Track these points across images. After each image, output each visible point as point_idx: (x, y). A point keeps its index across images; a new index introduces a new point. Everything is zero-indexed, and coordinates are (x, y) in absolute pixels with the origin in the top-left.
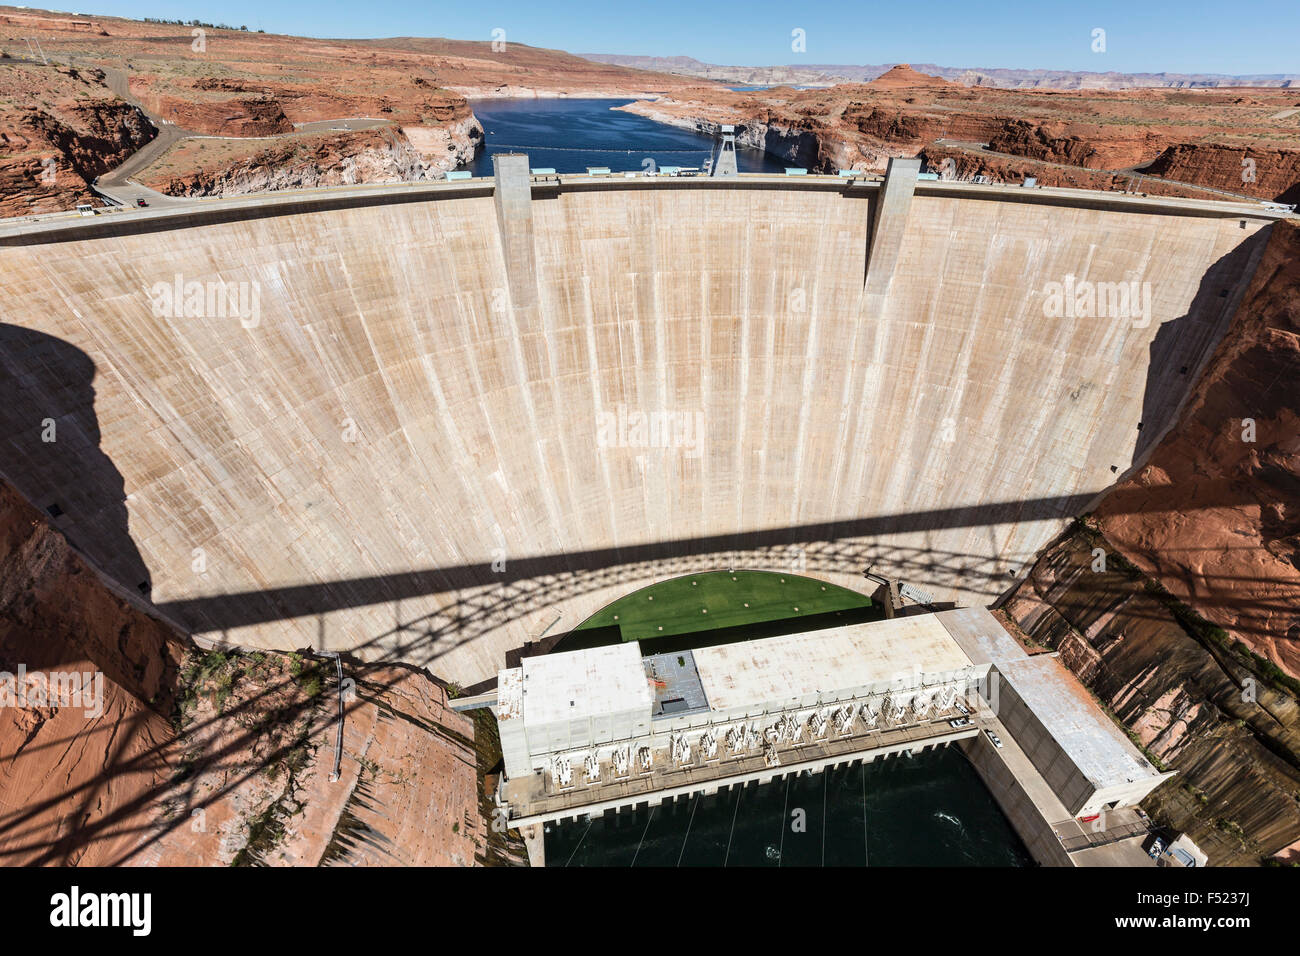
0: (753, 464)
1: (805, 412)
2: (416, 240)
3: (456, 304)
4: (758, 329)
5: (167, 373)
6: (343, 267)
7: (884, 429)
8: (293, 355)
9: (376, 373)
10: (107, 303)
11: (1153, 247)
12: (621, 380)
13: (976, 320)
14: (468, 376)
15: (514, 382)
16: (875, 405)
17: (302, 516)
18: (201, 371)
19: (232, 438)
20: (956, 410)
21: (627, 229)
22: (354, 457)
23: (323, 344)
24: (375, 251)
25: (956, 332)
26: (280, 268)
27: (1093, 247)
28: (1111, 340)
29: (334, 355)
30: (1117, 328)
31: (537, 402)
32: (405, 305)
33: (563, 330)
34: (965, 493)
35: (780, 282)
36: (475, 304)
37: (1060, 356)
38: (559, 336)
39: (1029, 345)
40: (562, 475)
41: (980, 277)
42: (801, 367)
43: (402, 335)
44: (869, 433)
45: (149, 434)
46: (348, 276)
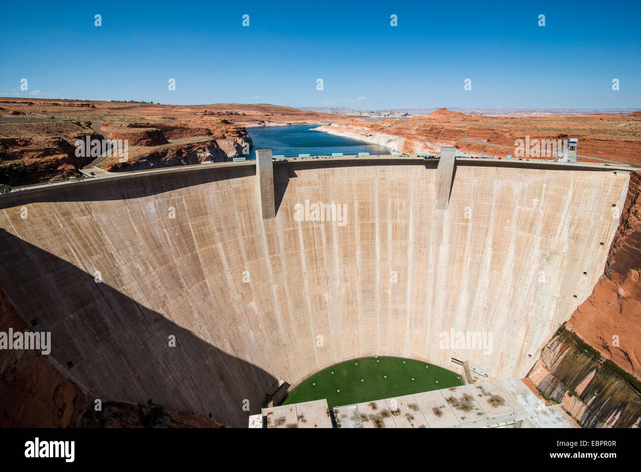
0: (385, 297)
1: (410, 269)
2: (218, 189)
3: (236, 218)
4: (384, 227)
5: (97, 253)
6: (184, 202)
7: (452, 277)
8: (156, 244)
9: (195, 252)
10: (75, 220)
11: (574, 184)
12: (315, 254)
13: (493, 221)
14: (240, 253)
15: (262, 256)
16: (446, 265)
17: (153, 326)
18: (112, 252)
19: (123, 285)
20: (488, 267)
21: (318, 182)
22: (181, 295)
23: (171, 238)
24: (199, 194)
25: (483, 227)
26: (155, 203)
27: (544, 185)
28: (562, 230)
29: (175, 244)
30: (564, 224)
31: (274, 266)
32: (211, 219)
33: (287, 229)
34: (499, 311)
35: (393, 205)
36: (244, 218)
37: (538, 238)
38: (285, 233)
39: (521, 233)
40: (286, 304)
41: (492, 200)
42: (406, 247)
43: (209, 233)
44: (444, 279)
45: (84, 283)
46: (186, 206)
